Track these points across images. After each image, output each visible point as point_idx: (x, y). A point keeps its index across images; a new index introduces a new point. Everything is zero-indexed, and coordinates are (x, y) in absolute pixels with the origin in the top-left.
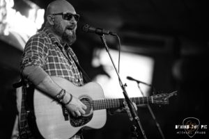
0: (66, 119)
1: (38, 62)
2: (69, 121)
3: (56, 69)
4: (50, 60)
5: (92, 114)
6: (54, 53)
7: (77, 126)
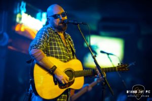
0: (56, 84)
1: (41, 47)
2: (58, 85)
3: (54, 51)
4: (51, 44)
5: (74, 80)
6: (54, 40)
7: (64, 88)
